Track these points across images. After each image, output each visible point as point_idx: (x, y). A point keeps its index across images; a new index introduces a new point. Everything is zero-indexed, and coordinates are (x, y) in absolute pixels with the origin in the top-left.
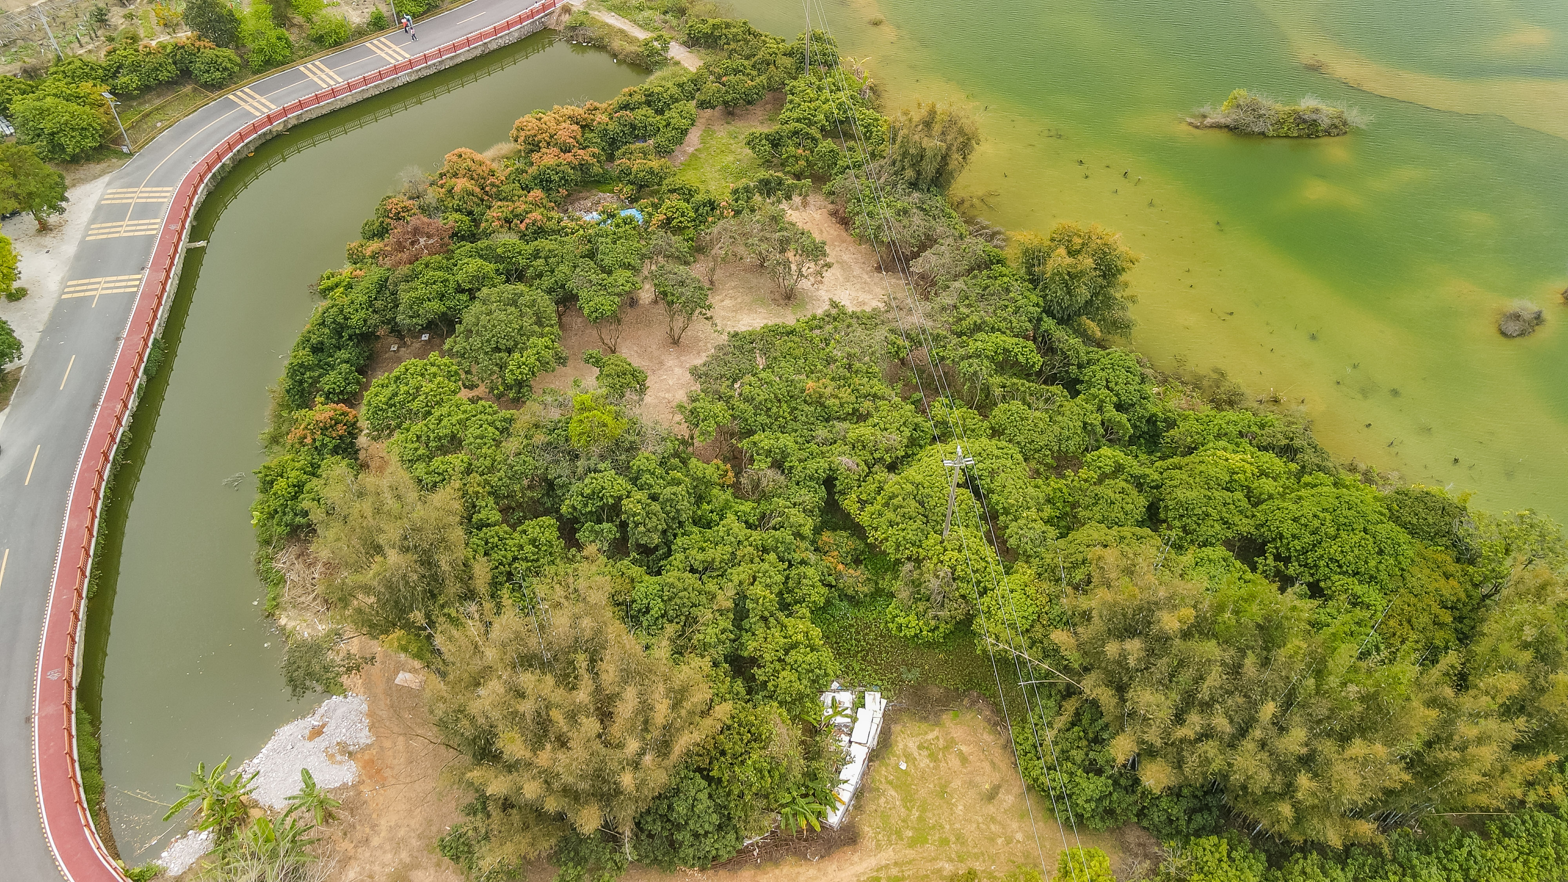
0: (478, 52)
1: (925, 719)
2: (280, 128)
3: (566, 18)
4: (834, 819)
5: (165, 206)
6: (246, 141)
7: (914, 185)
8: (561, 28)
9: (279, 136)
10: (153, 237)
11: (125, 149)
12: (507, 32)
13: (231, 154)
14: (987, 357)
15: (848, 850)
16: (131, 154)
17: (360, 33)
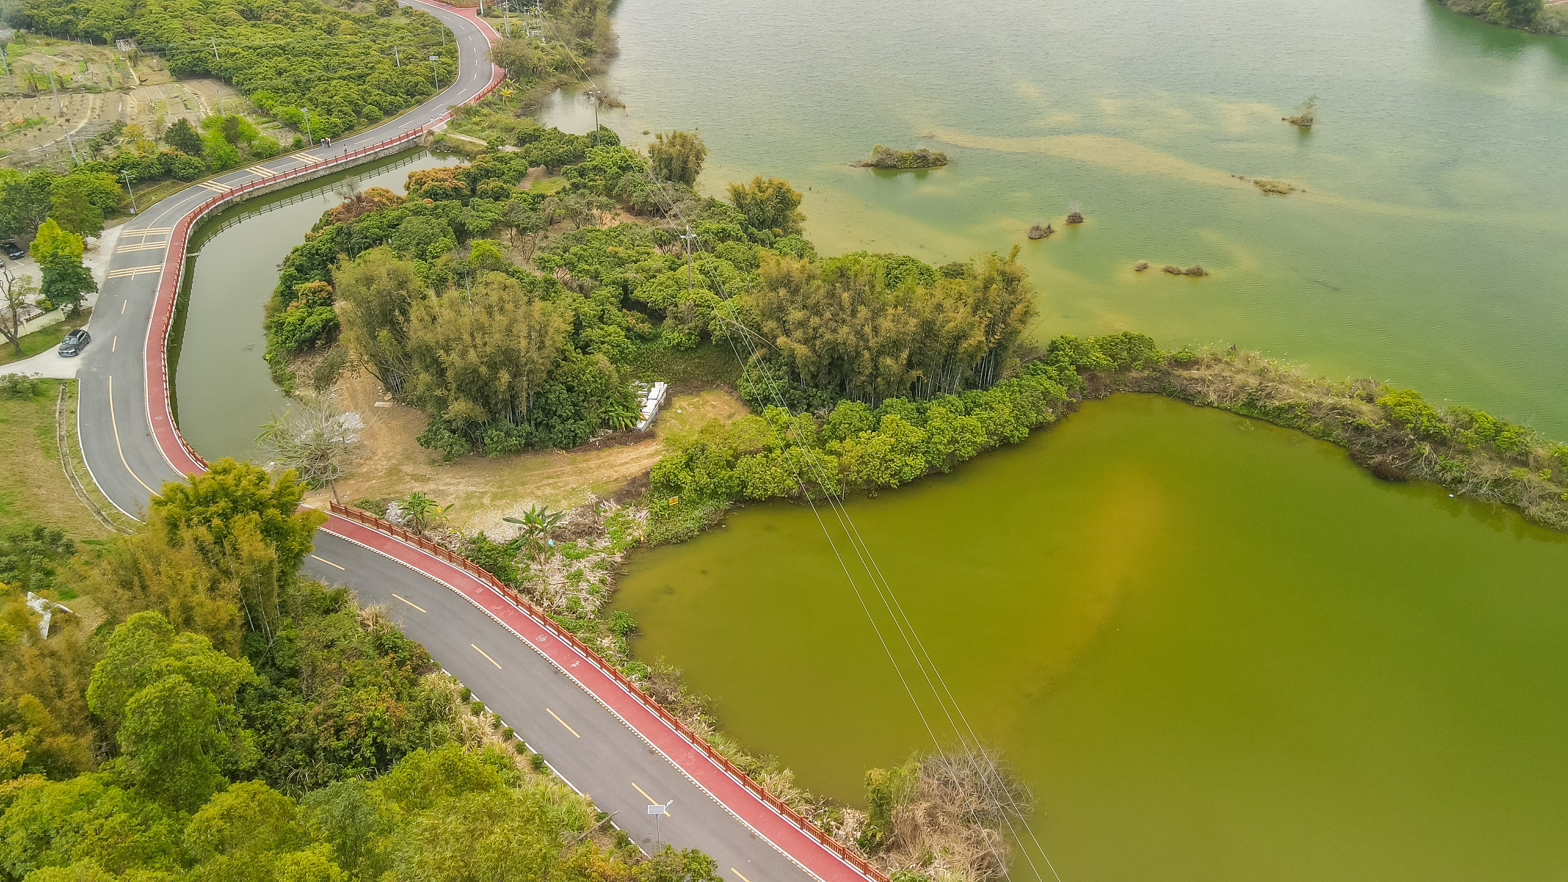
0: (371, 158)
1: (691, 394)
2: (238, 199)
3: (431, 138)
4: (641, 425)
5: (168, 236)
6: (217, 204)
7: (668, 178)
8: (428, 144)
9: (237, 204)
10: (163, 250)
11: (132, 211)
12: (391, 145)
13: (207, 211)
14: (712, 232)
15: (650, 441)
16: (136, 214)
17: (286, 151)
